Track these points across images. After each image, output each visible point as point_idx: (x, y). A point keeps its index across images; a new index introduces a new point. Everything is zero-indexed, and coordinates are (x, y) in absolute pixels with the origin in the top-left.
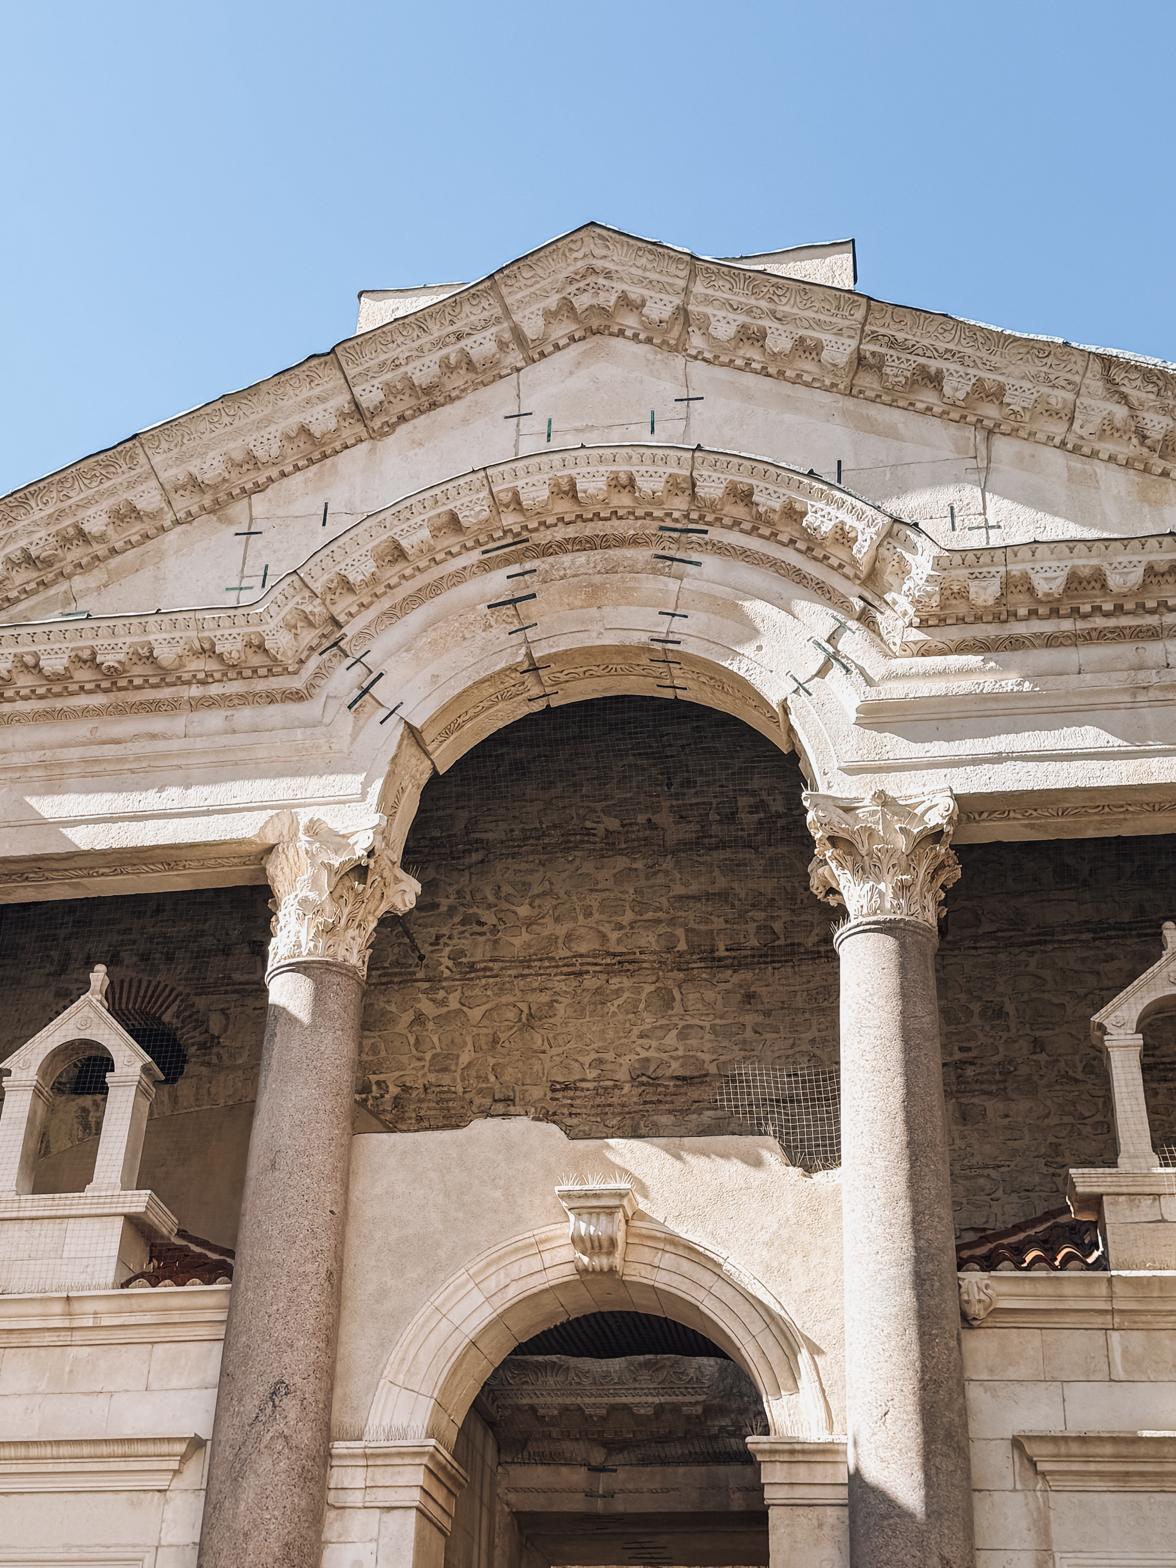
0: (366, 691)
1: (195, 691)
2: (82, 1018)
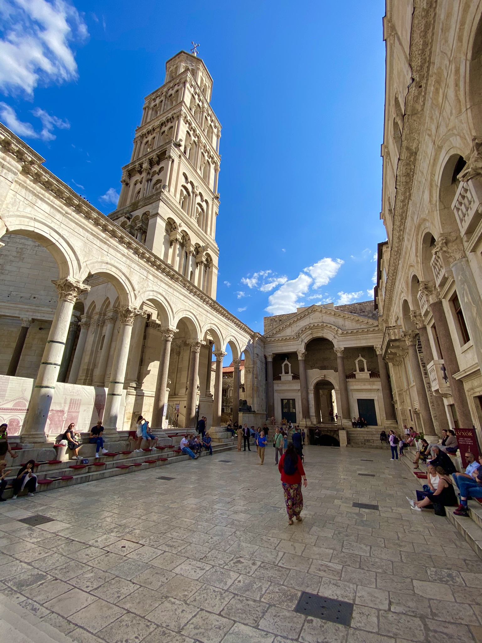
0: (302, 340)
1: (290, 341)
2: (286, 362)
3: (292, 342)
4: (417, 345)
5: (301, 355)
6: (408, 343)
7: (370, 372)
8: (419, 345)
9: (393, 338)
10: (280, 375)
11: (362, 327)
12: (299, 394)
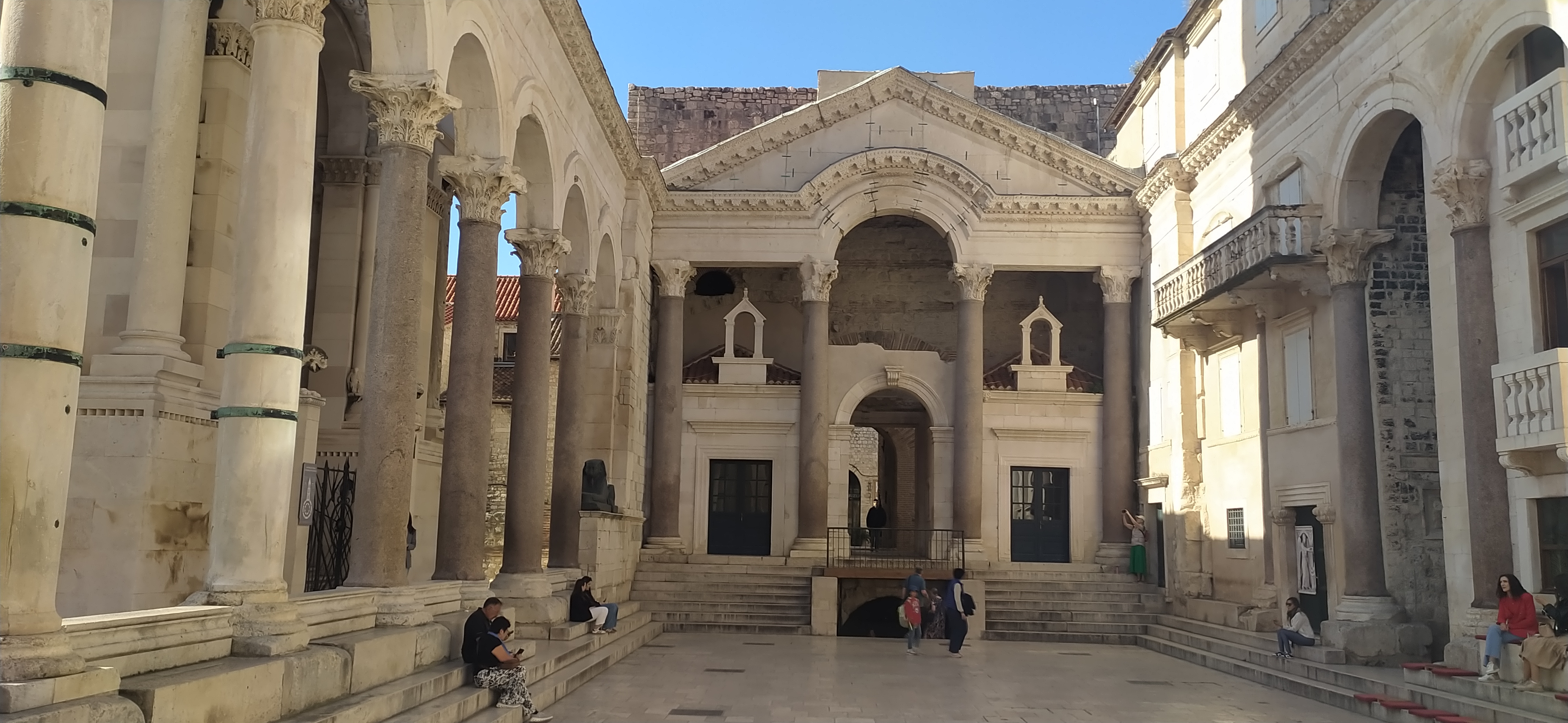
0: (829, 219)
1: (777, 213)
2: (744, 305)
3: (784, 224)
4: (1370, 284)
5: (817, 282)
6: (1338, 274)
7: (1070, 369)
8: (1376, 285)
9: (1284, 252)
10: (715, 360)
11: (1071, 188)
12: (792, 441)
